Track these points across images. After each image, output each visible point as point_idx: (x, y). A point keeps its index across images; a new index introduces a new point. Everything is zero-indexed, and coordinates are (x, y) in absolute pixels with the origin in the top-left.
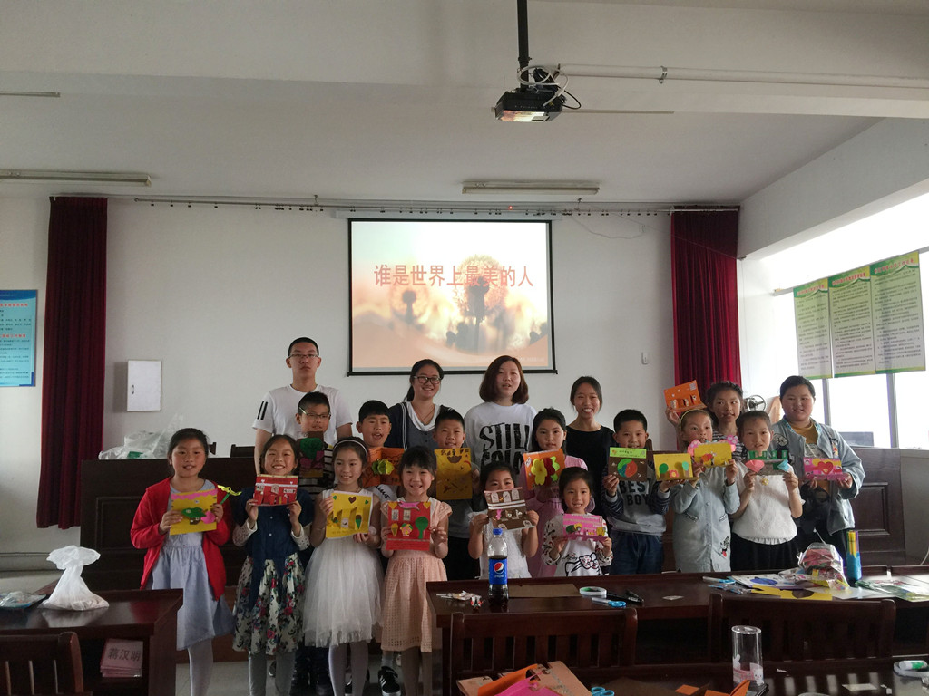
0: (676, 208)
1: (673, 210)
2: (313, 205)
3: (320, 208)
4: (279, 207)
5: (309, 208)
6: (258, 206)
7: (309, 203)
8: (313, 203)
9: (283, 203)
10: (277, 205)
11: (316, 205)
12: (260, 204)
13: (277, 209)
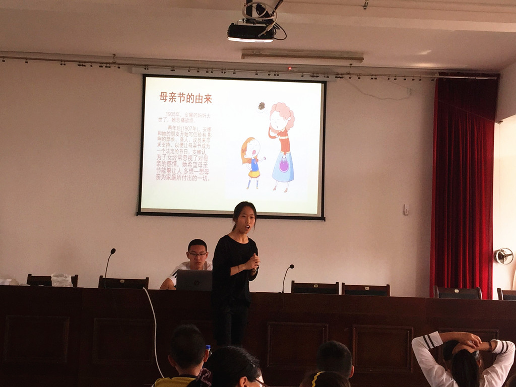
0: (441, 74)
1: (437, 76)
2: (112, 62)
3: (117, 66)
4: (81, 64)
5: (108, 65)
6: (63, 62)
7: (108, 61)
8: (111, 61)
9: (84, 60)
10: (80, 62)
11: (114, 63)
12: (65, 61)
13: (79, 65)
